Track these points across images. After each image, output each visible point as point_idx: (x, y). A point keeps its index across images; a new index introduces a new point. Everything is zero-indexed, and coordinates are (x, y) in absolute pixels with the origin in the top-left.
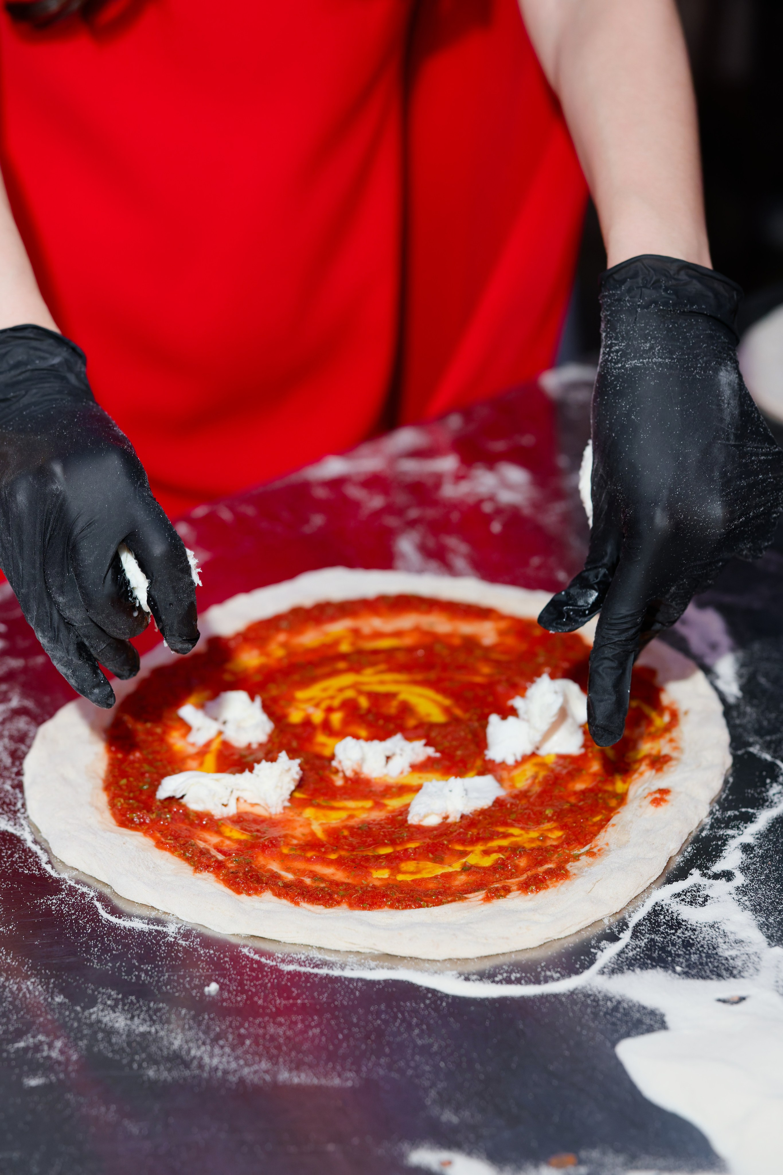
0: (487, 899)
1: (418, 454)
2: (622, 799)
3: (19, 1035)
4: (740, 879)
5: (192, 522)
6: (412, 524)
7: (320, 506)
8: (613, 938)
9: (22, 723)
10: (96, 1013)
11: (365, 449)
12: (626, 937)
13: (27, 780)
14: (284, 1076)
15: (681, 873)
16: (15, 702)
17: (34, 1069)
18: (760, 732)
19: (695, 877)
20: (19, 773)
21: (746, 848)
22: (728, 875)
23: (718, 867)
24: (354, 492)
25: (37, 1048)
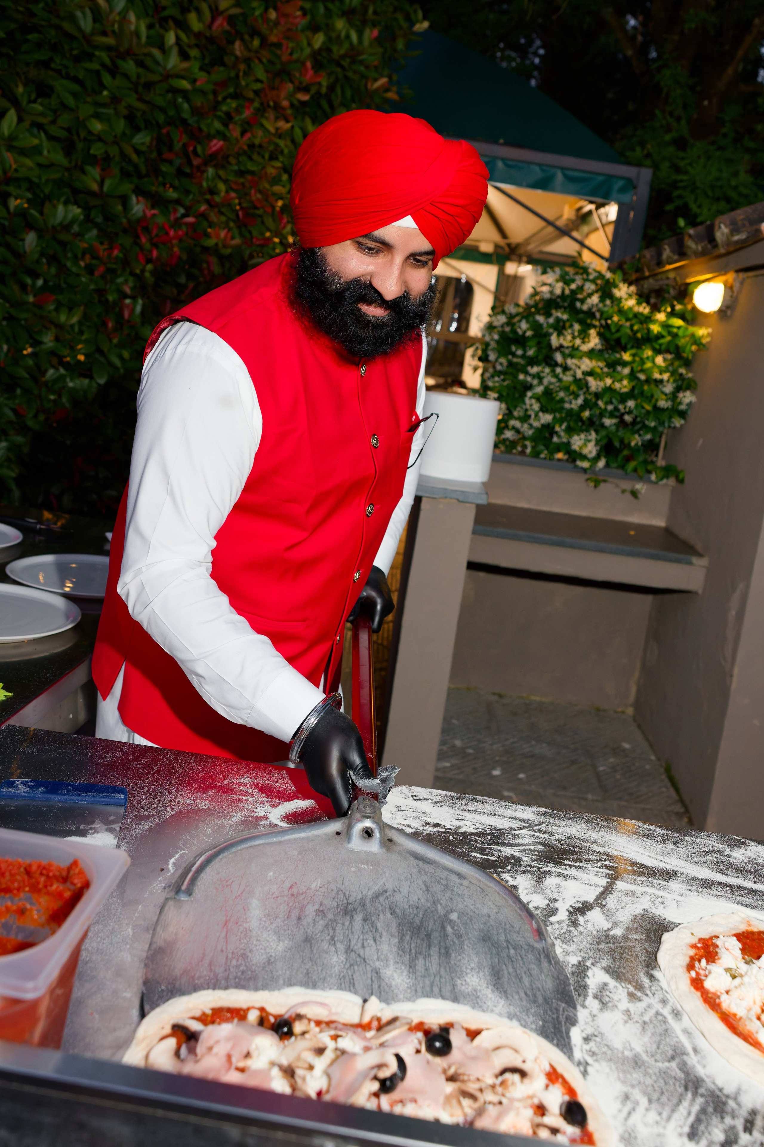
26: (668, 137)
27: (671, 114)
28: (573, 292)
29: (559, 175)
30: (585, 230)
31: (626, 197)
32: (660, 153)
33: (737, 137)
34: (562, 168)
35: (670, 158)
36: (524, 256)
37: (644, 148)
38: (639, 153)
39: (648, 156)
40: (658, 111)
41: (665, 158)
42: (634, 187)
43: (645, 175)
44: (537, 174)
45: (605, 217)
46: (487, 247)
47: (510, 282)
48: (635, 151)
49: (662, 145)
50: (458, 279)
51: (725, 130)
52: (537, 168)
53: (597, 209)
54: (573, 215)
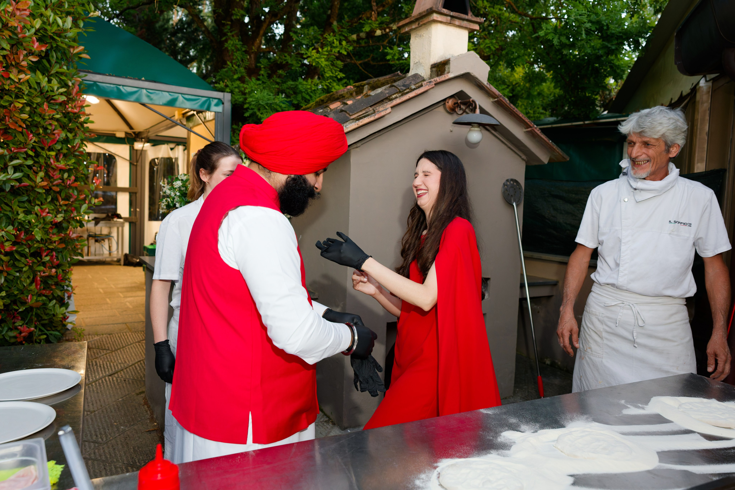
26: (236, 77)
27: (235, 64)
29: (180, 97)
30: (191, 124)
31: (219, 109)
32: (232, 85)
33: (270, 76)
34: (182, 94)
35: (238, 87)
36: (144, 138)
37: (223, 82)
38: (222, 85)
39: (227, 86)
40: (228, 63)
41: (235, 88)
42: (223, 103)
43: (227, 97)
44: (167, 97)
45: (205, 118)
46: (121, 135)
47: (139, 153)
48: (219, 84)
49: (233, 80)
50: (104, 154)
51: (262, 72)
52: (167, 94)
53: (197, 113)
54: (181, 116)
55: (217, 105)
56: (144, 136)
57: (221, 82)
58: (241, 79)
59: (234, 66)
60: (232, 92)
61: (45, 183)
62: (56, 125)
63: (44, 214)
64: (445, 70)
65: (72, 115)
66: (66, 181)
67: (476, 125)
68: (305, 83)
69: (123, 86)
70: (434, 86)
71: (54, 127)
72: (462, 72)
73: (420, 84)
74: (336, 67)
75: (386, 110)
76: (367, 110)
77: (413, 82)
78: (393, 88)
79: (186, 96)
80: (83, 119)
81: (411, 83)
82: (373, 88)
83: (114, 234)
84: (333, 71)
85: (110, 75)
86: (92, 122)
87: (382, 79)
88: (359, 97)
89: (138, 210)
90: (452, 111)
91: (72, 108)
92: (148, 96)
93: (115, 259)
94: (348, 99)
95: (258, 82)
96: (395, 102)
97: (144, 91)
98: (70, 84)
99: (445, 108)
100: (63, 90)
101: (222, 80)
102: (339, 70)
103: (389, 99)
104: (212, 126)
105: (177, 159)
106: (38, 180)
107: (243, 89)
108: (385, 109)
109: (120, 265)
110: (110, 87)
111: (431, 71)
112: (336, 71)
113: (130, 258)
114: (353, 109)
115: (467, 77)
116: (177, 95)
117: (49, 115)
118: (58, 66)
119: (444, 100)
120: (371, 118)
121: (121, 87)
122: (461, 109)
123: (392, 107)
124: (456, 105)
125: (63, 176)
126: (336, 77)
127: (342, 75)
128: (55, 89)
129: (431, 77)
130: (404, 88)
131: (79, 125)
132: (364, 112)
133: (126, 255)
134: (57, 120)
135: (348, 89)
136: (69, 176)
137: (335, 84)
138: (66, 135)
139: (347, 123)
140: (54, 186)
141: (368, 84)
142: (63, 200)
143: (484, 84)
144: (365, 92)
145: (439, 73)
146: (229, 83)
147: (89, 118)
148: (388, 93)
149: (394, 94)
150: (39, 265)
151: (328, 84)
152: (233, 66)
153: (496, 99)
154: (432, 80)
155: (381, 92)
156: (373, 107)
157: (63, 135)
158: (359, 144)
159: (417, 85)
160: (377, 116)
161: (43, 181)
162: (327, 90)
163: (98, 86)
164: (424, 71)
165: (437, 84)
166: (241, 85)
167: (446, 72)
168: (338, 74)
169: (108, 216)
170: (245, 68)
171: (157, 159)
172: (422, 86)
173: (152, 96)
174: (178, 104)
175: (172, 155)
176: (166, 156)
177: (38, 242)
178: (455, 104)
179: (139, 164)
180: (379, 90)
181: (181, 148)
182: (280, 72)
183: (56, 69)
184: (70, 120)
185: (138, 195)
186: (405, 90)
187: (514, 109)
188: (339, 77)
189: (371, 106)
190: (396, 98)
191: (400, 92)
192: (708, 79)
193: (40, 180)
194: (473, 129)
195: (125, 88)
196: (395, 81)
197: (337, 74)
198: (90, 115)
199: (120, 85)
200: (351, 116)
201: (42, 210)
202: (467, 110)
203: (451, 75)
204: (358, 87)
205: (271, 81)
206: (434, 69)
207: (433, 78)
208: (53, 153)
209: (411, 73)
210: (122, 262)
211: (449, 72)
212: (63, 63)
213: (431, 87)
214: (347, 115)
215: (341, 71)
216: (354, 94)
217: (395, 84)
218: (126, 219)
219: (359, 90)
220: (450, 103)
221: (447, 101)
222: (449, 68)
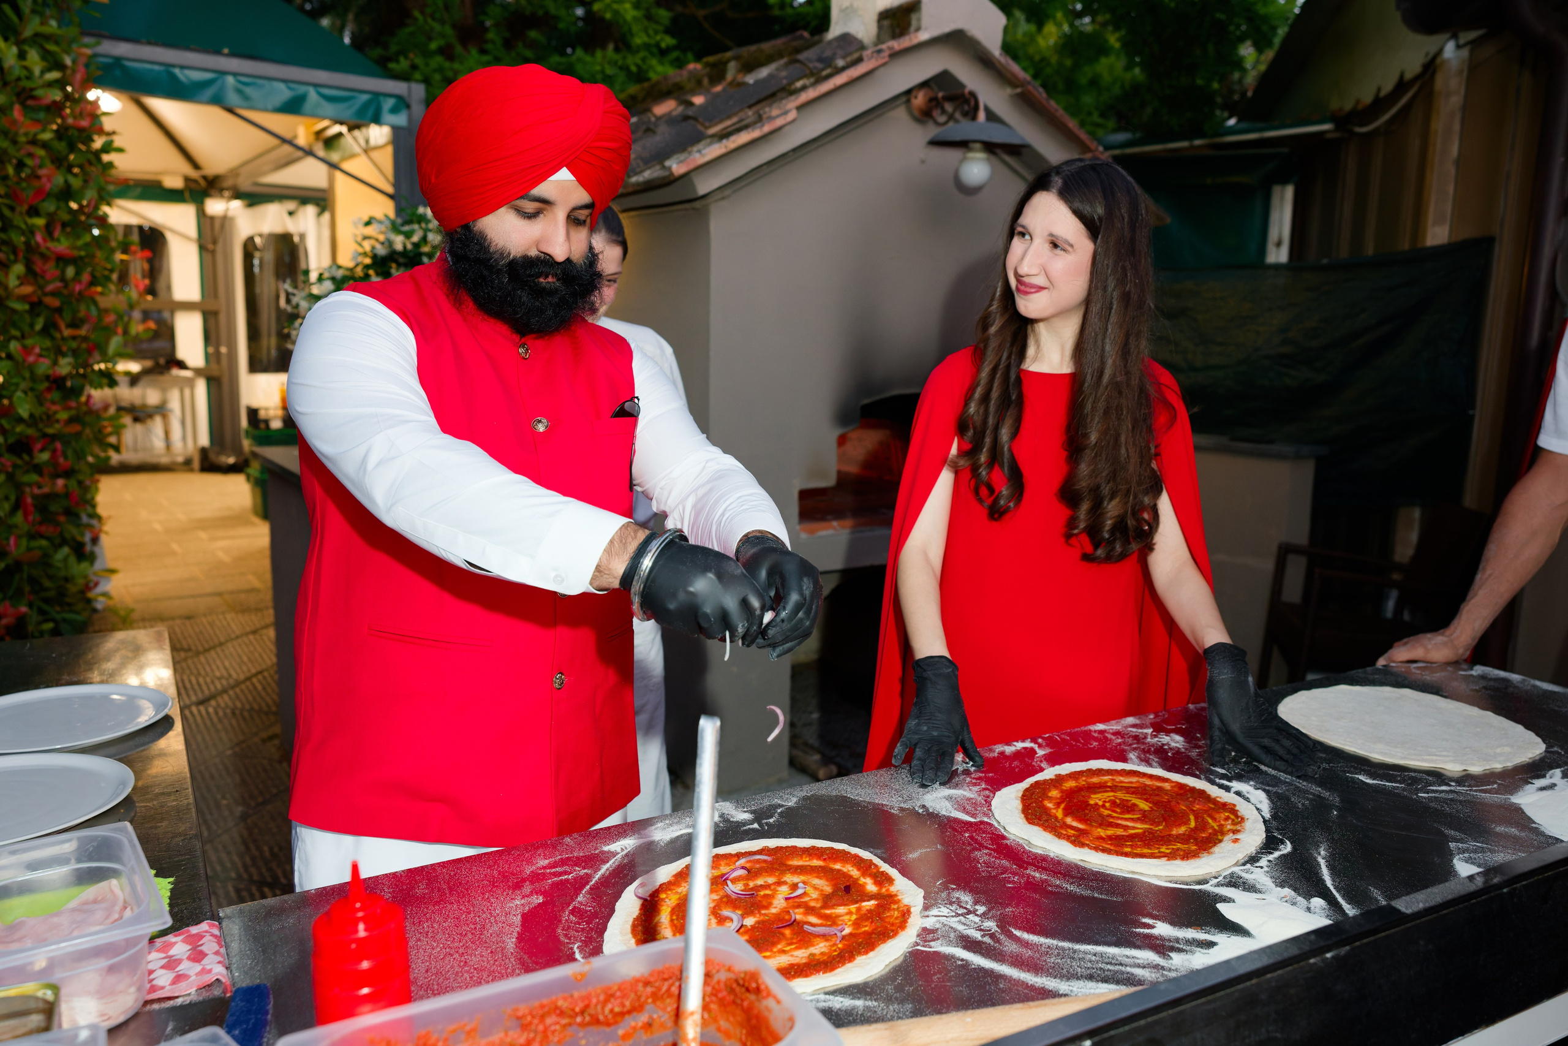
0: (1168, 860)
1: (1134, 726)
2: (1221, 841)
3: (1003, 874)
4: (1266, 869)
5: (1043, 738)
6: (1135, 749)
7: (1096, 739)
8: (1216, 878)
9: (987, 792)
10: (1028, 872)
11: (1113, 722)
12: (1220, 878)
13: (993, 808)
14: (1096, 895)
15: (1244, 864)
16: (983, 786)
17: (1010, 882)
18: (1278, 829)
19: (1248, 866)
20: (990, 805)
21: (1269, 861)
22: (1262, 867)
23: (1258, 864)
24: (1109, 736)
25: (1009, 877)
26: (433, 46)
27: (432, 16)
28: (416, 245)
29: (312, 95)
30: (335, 157)
31: (401, 119)
32: (427, 65)
33: (508, 45)
34: (316, 85)
35: (440, 70)
36: (227, 189)
37: (406, 57)
38: (403, 64)
39: (414, 67)
40: (416, 14)
41: (435, 71)
42: (408, 107)
43: (417, 91)
44: (284, 93)
45: (367, 141)
46: (174, 182)
47: (217, 224)
48: (398, 62)
49: (427, 54)
50: (140, 228)
51: (491, 35)
52: (282, 86)
53: (350, 129)
54: (312, 138)
55: (394, 110)
56: (228, 183)
57: (402, 59)
58: (447, 52)
59: (430, 20)
60: (427, 81)
61: (27, 289)
62: (41, 158)
63: (31, 359)
64: (909, 24)
65: (76, 133)
66: (71, 285)
67: (978, 146)
68: (588, 58)
69: (182, 67)
70: (886, 59)
71: (37, 161)
72: (947, 28)
73: (856, 56)
74: (657, 22)
75: (786, 113)
76: (741, 115)
77: (840, 52)
78: (798, 65)
79: (326, 92)
80: (98, 143)
81: (834, 54)
82: (749, 67)
83: (174, 404)
84: (651, 32)
85: (149, 43)
86: (120, 150)
87: (767, 46)
88: (718, 88)
89: (223, 350)
90: (925, 116)
91: (75, 117)
92: (239, 92)
93: (180, 459)
94: (694, 92)
95: (485, 58)
96: (804, 97)
97: (230, 80)
98: (68, 61)
99: (910, 111)
100: (54, 75)
101: (403, 52)
102: (661, 28)
103: (788, 91)
104: (386, 158)
105: (302, 236)
106: (13, 282)
107: (450, 74)
108: (784, 112)
109: (192, 470)
110: (152, 70)
111: (880, 27)
112: (656, 32)
113: (212, 456)
114: (710, 114)
115: (957, 40)
116: (302, 89)
117: (26, 134)
118: (37, 20)
119: (908, 92)
120: (755, 133)
121: (177, 71)
122: (944, 111)
123: (799, 108)
124: (934, 103)
125: (63, 272)
126: (657, 45)
127: (668, 41)
128: (37, 71)
129: (879, 39)
130: (819, 65)
131: (91, 157)
132: (735, 120)
133: (204, 452)
134: (45, 145)
135: (690, 72)
136: (78, 273)
137: (654, 62)
138: (66, 182)
139: (700, 146)
140: (46, 294)
141: (737, 58)
142: (69, 326)
143: (994, 56)
144: (729, 76)
145: (897, 31)
146: (419, 61)
147: (112, 142)
148: (786, 78)
149: (798, 79)
150: (27, 472)
151: (639, 62)
152: (426, 22)
153: (1019, 90)
154: (884, 46)
155: (770, 76)
156: (755, 109)
157: (59, 180)
158: (727, 192)
159: (849, 59)
160: (767, 129)
161: (21, 284)
162: (640, 77)
163: (124, 69)
164: (864, 28)
165: (895, 55)
166: (447, 64)
167: (912, 29)
168: (662, 40)
169: (157, 365)
170: (454, 26)
171: (260, 235)
172: (860, 60)
173: (248, 90)
174: (308, 106)
175: (292, 226)
176: (278, 229)
177: (20, 420)
178: (931, 100)
179: (219, 248)
180: (764, 72)
181: (310, 210)
182: (533, 34)
183: (33, 26)
184: (72, 148)
185: (222, 318)
186: (823, 69)
187: (1057, 110)
188: (663, 45)
189: (750, 107)
190: (804, 88)
191: (812, 74)
192: (1462, 41)
193: (17, 283)
194: (971, 155)
195: (187, 72)
196: (798, 51)
197: (658, 38)
198: (114, 133)
199: (174, 66)
200: (707, 128)
201: (27, 351)
202: (958, 115)
203: (924, 36)
204: (713, 66)
205: (513, 54)
206: (886, 23)
207: (883, 43)
208: (40, 222)
209: (835, 30)
210: (196, 464)
211: (918, 29)
212: (48, 12)
213: (881, 62)
214: (700, 127)
215: (668, 31)
216: (706, 81)
217: (802, 57)
218: (198, 372)
219: (717, 74)
220: (920, 99)
221: (914, 94)
222: (919, 20)
